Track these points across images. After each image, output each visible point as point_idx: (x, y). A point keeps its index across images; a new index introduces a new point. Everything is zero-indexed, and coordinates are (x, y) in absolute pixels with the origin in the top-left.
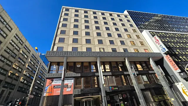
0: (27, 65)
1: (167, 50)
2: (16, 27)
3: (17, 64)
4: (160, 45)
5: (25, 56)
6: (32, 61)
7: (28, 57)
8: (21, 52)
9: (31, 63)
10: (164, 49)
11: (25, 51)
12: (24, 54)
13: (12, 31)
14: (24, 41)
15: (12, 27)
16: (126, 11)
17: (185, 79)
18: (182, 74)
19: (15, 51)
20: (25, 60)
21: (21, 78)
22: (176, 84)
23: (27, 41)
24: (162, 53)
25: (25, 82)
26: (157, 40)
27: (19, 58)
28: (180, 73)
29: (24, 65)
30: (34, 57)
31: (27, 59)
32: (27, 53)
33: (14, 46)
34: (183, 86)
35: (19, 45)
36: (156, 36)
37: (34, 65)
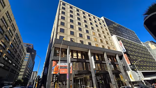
0: (11, 43)
1: (126, 51)
2: (9, 4)
3: (3, 41)
4: (122, 47)
5: (11, 34)
6: (15, 39)
7: (12, 35)
8: (8, 29)
9: (14, 41)
10: (124, 50)
11: (12, 29)
12: (10, 32)
13: (5, 8)
14: (12, 19)
15: (6, 3)
16: (103, 17)
17: (132, 69)
18: (131, 66)
19: (4, 28)
20: (10, 37)
21: (4, 55)
22: (127, 71)
23: (15, 20)
24: (123, 52)
25: (6, 59)
26: (121, 44)
27: (6, 35)
28: (130, 65)
29: (8, 43)
30: (17, 36)
31: (12, 37)
32: (13, 32)
33: (3, 23)
34: (131, 73)
35: (8, 22)
36: (121, 41)
37: (16, 44)
